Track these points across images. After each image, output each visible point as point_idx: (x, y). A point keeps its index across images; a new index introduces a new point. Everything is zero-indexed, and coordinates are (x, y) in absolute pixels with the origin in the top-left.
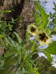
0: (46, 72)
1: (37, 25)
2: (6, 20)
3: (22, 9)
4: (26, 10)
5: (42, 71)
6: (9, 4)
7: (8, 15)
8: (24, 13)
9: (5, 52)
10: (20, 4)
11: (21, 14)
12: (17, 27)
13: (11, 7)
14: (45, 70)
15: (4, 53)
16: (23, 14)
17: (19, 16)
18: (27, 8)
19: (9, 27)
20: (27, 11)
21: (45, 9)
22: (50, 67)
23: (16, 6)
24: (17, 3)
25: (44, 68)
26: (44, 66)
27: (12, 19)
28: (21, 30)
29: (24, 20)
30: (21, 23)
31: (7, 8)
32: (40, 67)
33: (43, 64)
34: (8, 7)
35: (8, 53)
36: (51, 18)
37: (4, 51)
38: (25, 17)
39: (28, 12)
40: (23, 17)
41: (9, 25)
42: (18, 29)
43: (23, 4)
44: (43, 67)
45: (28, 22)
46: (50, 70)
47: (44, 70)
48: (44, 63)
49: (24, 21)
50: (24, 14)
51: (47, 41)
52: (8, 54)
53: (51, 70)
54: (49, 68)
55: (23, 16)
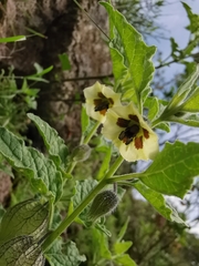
0: (167, 255)
1: (120, 86)
2: (16, 72)
3: (73, 30)
4: (88, 33)
5: (152, 253)
6: (25, 14)
7: (21, 52)
8: (81, 44)
9: (14, 187)
10: (66, 12)
11: (70, 48)
12: (54, 94)
13: (31, 24)
14: (162, 248)
15: (10, 189)
16: (78, 46)
17: (60, 56)
18: (91, 27)
19: (25, 95)
20: (91, 37)
21: (158, 28)
22: (179, 236)
23: (52, 19)
24: (53, 8)
25: (157, 242)
26: (158, 233)
27: (37, 66)
28: (70, 106)
29: (81, 68)
30: (68, 80)
31: (17, 28)
32: (144, 236)
33: (154, 225)
34: (21, 23)
35: (25, 190)
36: (176, 61)
37: (10, 184)
38: (84, 60)
39: (94, 41)
40: (78, 60)
41: (25, 89)
42: (59, 103)
43: (75, 13)
44: (156, 237)
45: (95, 75)
46: (179, 246)
47: (159, 246)
48: (159, 224)
49: (81, 75)
50: (81, 48)
51: (144, 144)
52: (25, 195)
53: (186, 249)
54: (177, 240)
55: (77, 56)
